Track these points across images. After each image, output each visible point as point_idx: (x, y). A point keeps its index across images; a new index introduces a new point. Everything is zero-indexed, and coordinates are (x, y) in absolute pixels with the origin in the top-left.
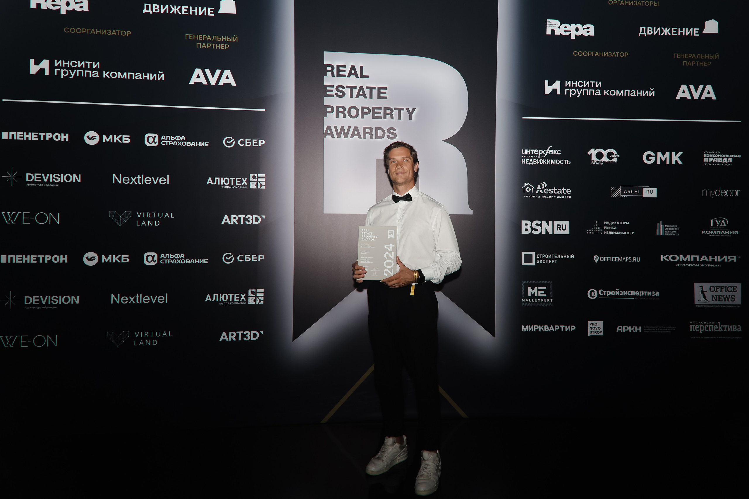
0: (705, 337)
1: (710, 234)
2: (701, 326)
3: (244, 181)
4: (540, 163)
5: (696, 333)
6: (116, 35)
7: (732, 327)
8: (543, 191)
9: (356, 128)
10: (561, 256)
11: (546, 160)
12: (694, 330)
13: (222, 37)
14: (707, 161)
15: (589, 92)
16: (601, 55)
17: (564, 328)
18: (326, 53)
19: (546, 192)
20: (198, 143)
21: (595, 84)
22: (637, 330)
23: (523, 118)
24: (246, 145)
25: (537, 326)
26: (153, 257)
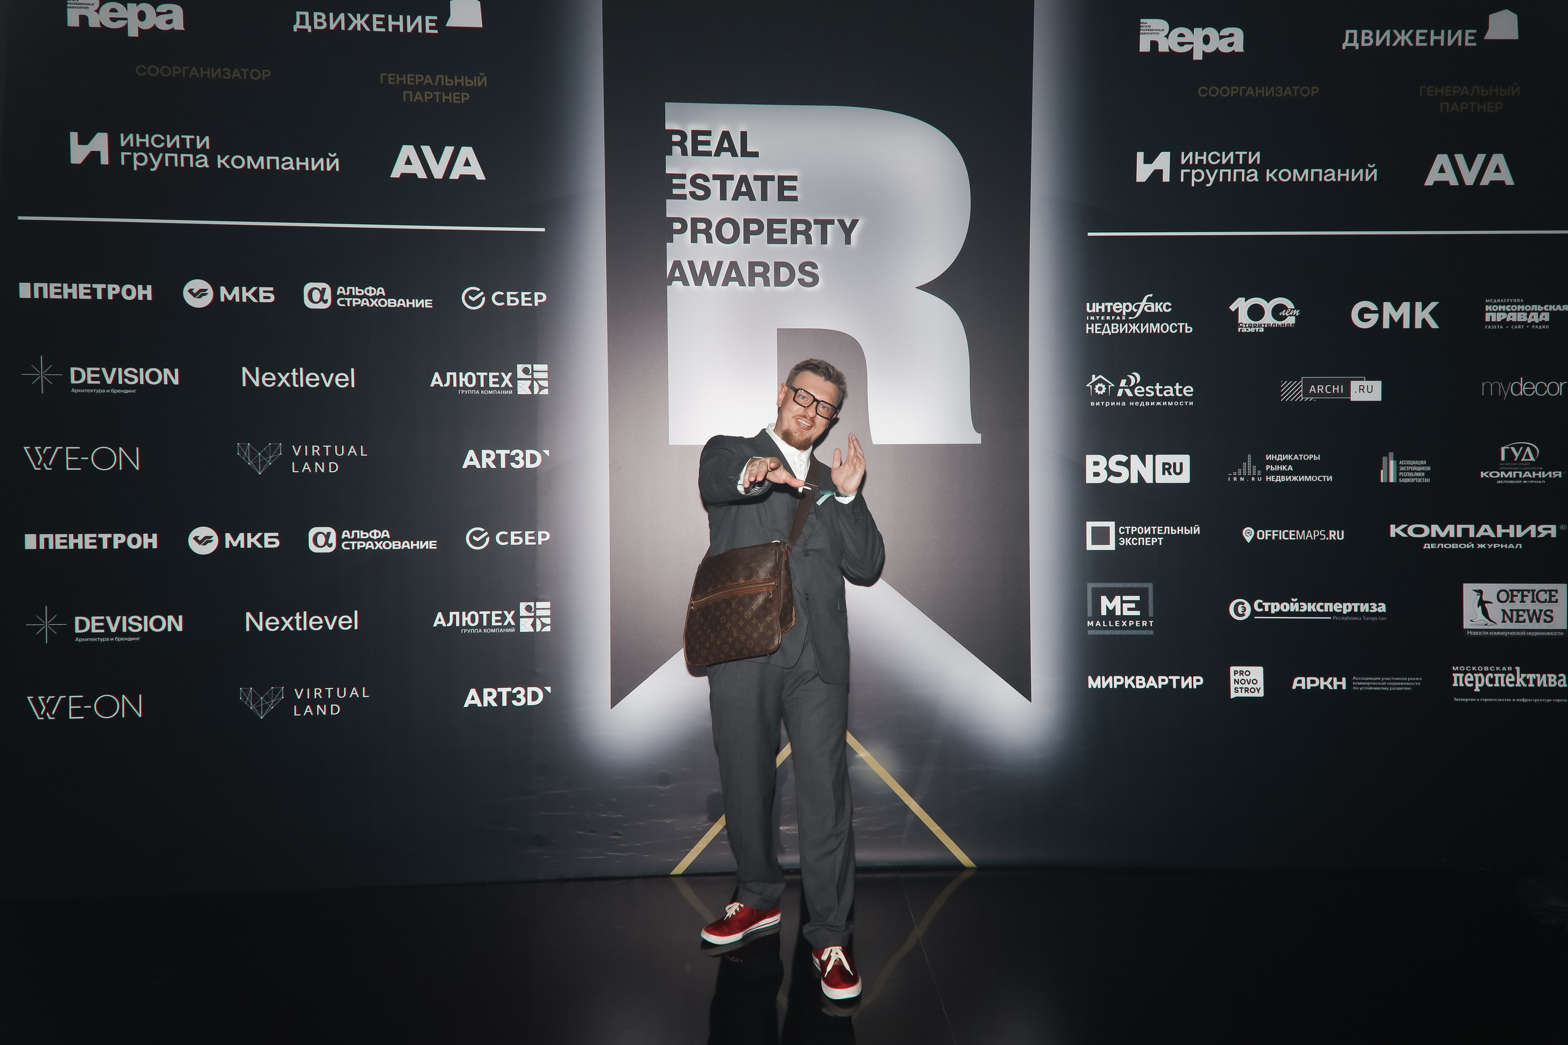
0: (1486, 700)
1: (1499, 478)
2: (1477, 675)
3: (507, 379)
4: (1126, 332)
5: (1467, 691)
6: (240, 78)
7: (1547, 678)
8: (1133, 392)
9: (734, 265)
10: (1172, 530)
11: (1139, 324)
12: (1461, 685)
13: (456, 77)
14: (1494, 320)
15: (1232, 175)
16: (1260, 94)
17: (1179, 682)
18: (669, 106)
19: (1138, 393)
20: (410, 301)
21: (1246, 157)
22: (1338, 685)
23: (1090, 234)
24: (509, 304)
25: (1121, 678)
26: (327, 536)
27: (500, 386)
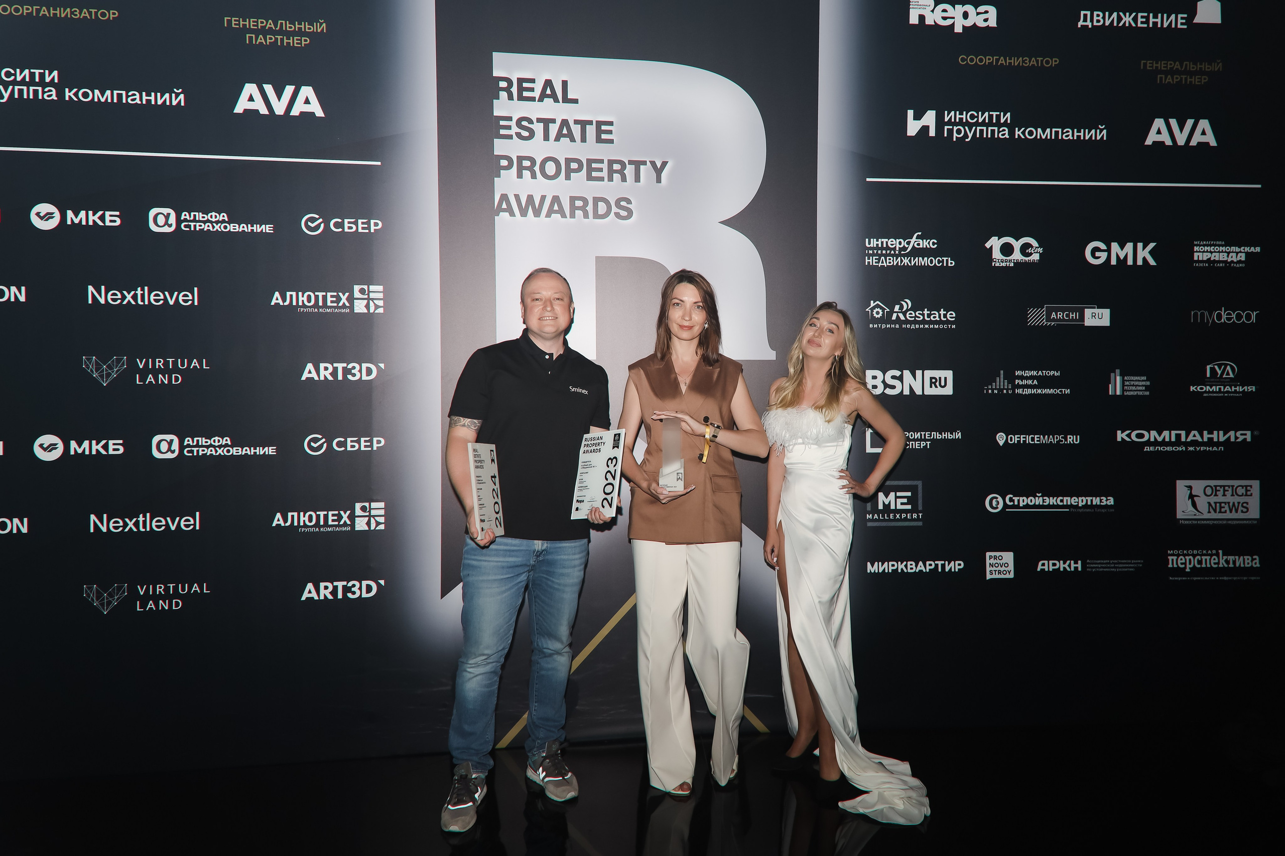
0: (1195, 579)
1: (1206, 392)
2: (1188, 558)
3: (344, 298)
4: (899, 264)
5: (1179, 571)
6: (89, 17)
7: (1244, 559)
8: (905, 316)
9: (556, 199)
10: (938, 435)
11: (909, 258)
12: (1175, 566)
13: (296, 22)
14: (1201, 259)
15: (987, 132)
16: (1010, 63)
17: (943, 566)
18: (495, 55)
19: (909, 317)
20: (252, 226)
21: (998, 117)
22: (1075, 567)
23: (868, 180)
24: (346, 230)
25: (895, 563)
26: (170, 443)
27: (338, 304)
